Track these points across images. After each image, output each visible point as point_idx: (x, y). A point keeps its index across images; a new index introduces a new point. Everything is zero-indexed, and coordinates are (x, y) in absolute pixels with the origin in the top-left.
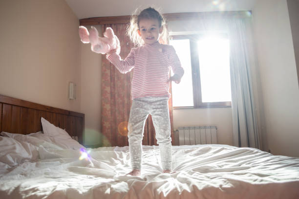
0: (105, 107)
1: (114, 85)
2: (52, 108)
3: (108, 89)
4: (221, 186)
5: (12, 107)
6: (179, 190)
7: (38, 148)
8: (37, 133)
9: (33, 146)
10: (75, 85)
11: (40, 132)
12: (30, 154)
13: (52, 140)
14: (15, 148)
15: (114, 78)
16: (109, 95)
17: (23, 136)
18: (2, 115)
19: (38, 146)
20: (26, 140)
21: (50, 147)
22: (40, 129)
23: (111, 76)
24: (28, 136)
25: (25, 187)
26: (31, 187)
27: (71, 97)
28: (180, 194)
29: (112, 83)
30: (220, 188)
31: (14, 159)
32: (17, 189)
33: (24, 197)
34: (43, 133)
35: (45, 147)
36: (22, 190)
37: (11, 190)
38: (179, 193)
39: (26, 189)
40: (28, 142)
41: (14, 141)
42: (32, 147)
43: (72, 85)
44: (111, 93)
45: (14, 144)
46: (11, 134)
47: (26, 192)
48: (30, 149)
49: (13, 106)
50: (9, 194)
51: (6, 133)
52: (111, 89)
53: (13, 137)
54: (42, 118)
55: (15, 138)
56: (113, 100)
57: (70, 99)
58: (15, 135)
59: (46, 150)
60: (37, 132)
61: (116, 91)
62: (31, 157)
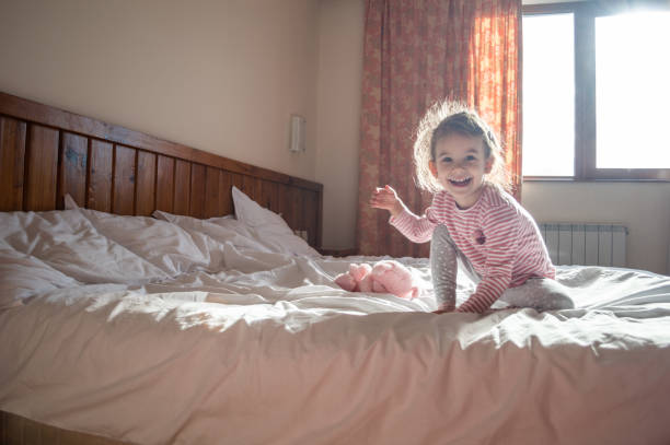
0: (367, 171)
1: (388, 121)
2: (254, 169)
3: (375, 132)
4: (597, 344)
5: (175, 163)
6: (497, 340)
7: (222, 247)
8: (225, 218)
9: (214, 242)
10: (304, 122)
11: (229, 216)
12: (206, 257)
13: (251, 233)
14: (176, 243)
15: (389, 107)
16: (376, 146)
17: (196, 220)
18: (156, 176)
19: (223, 242)
20: (201, 229)
21: (246, 247)
22: (230, 210)
23: (382, 101)
24: (204, 223)
25: (188, 311)
26: (199, 312)
27: (296, 147)
28: (498, 347)
29: (385, 118)
30: (594, 349)
31: (176, 266)
32: (172, 312)
33: (183, 327)
34: (235, 217)
35: (235, 246)
36: (180, 315)
37: (162, 314)
38: (495, 344)
39: (189, 314)
40: (205, 234)
41: (178, 229)
42: (212, 245)
43: (297, 120)
44: (382, 140)
45: (175, 234)
46: (174, 216)
47: (188, 319)
48: (207, 248)
49: (178, 162)
50: (158, 319)
51: (163, 213)
52: (381, 130)
53: (178, 221)
54: (234, 188)
55: (181, 225)
56: (384, 156)
57: (294, 152)
58: (179, 218)
59: (238, 252)
60: (225, 215)
61: (392, 136)
62: (207, 261)
